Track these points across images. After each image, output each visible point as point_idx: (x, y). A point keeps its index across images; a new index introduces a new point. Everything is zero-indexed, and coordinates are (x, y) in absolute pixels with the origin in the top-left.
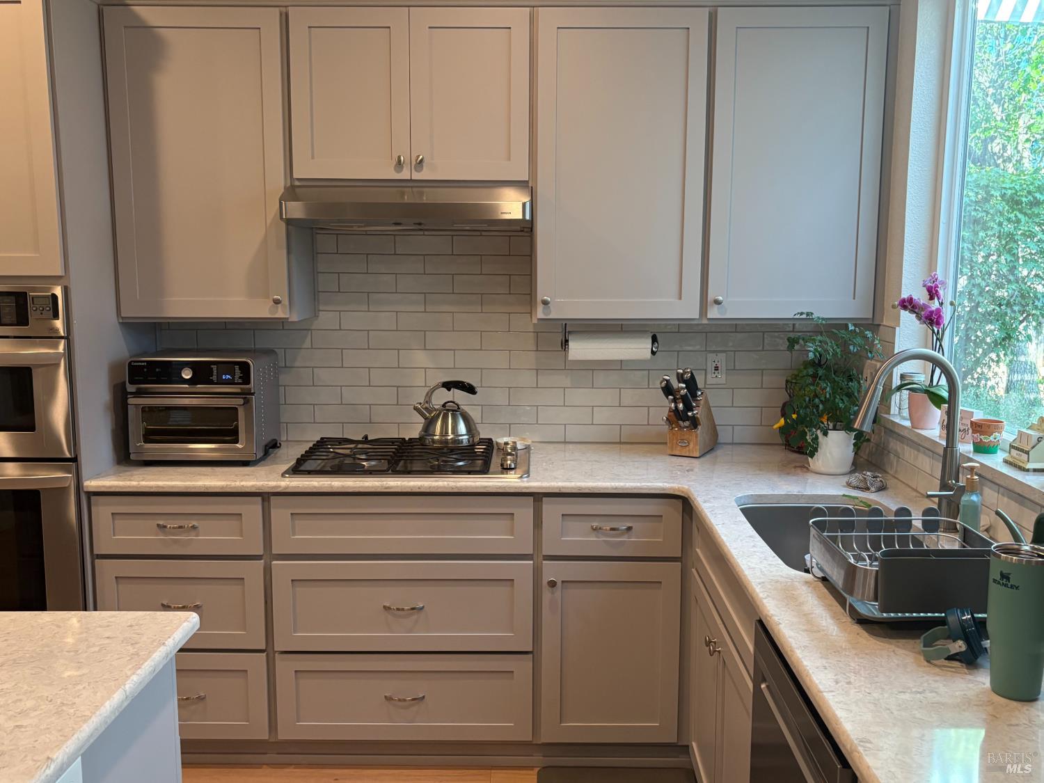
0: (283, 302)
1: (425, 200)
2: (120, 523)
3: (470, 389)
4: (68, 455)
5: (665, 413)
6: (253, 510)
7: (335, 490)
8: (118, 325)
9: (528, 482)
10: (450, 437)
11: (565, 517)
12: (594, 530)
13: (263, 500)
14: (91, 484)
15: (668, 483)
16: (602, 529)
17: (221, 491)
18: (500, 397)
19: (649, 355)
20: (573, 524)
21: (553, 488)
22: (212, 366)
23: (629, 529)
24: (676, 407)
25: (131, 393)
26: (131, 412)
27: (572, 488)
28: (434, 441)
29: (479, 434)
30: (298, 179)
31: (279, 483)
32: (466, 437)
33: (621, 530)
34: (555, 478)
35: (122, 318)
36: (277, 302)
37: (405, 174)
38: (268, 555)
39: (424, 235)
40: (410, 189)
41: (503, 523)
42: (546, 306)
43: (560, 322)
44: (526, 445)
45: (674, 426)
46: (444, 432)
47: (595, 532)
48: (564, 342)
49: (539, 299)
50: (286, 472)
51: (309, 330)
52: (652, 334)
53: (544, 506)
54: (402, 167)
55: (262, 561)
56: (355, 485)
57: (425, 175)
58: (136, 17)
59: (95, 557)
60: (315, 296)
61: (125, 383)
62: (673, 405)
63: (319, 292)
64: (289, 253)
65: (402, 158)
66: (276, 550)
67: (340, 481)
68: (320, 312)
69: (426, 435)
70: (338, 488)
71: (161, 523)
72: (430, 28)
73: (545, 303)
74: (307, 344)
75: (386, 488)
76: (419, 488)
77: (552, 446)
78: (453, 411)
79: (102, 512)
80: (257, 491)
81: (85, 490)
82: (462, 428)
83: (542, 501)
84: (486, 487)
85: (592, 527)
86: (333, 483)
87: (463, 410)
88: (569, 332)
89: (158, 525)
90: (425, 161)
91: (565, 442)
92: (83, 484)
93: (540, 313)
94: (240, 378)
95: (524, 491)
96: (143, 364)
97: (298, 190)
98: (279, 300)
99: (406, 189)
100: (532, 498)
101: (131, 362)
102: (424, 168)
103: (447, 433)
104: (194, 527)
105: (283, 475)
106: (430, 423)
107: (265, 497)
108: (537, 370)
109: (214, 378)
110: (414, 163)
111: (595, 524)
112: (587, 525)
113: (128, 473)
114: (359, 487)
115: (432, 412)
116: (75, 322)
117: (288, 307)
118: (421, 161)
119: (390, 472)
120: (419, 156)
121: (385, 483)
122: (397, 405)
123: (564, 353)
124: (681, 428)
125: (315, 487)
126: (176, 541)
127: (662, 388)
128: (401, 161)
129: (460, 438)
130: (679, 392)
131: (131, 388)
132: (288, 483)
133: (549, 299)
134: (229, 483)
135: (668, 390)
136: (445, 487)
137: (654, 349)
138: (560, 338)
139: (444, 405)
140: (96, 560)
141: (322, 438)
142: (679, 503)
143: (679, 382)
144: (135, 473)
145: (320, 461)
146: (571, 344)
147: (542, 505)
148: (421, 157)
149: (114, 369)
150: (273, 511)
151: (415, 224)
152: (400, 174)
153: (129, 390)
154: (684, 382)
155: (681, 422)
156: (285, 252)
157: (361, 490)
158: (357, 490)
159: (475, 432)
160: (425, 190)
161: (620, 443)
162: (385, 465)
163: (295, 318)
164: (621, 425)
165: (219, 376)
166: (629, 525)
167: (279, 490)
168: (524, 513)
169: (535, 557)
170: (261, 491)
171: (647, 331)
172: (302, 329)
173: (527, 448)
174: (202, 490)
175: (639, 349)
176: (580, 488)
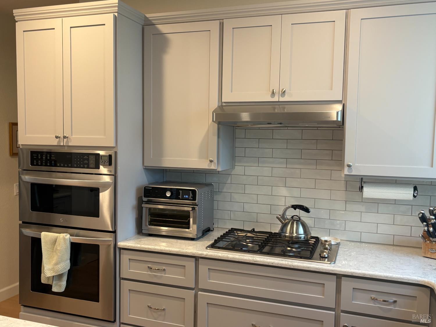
0: (214, 161)
1: (286, 111)
2: (132, 264)
3: (307, 210)
4: (111, 229)
5: (421, 233)
6: (190, 264)
7: (229, 259)
8: (143, 169)
9: (334, 267)
10: (295, 235)
11: (354, 290)
12: (373, 299)
13: (196, 260)
14: (121, 244)
15: (421, 277)
16: (378, 300)
17: (176, 253)
18: (324, 215)
19: (411, 197)
20: (359, 294)
21: (348, 272)
22: (180, 191)
23: (395, 302)
24: (428, 230)
25: (145, 201)
26: (144, 210)
27: (360, 274)
28: (285, 236)
29: (311, 234)
30: (225, 102)
31: (203, 252)
32: (304, 236)
33: (390, 302)
34: (350, 266)
35: (145, 166)
36: (211, 161)
37: (276, 99)
38: (196, 288)
39: (287, 129)
40: (278, 106)
41: (319, 289)
42: (349, 168)
43: (359, 177)
44: (337, 242)
45: (426, 240)
46: (292, 232)
47: (373, 301)
48: (360, 187)
49: (346, 163)
50: (208, 247)
51: (230, 174)
52: (414, 185)
53: (342, 282)
54: (275, 95)
55: (194, 291)
56: (240, 258)
57: (286, 98)
58: (157, 29)
59: (121, 279)
60: (233, 158)
61: (142, 197)
62: (426, 228)
63: (235, 156)
64: (218, 137)
65: (275, 91)
66: (200, 287)
67: (232, 254)
68: (236, 166)
69: (282, 233)
70: (231, 258)
71: (150, 266)
72: (292, 24)
73: (349, 166)
74: (229, 181)
75: (255, 261)
76: (272, 263)
77: (353, 244)
78: (297, 221)
79: (125, 257)
80: (193, 255)
81: (118, 246)
82: (301, 230)
83: (341, 278)
84: (309, 267)
85: (371, 297)
86: (229, 255)
87: (302, 220)
88: (364, 182)
89: (148, 267)
90: (286, 91)
91: (361, 242)
92: (117, 243)
93: (346, 171)
94: (192, 197)
95: (331, 272)
96: (150, 188)
97: (224, 107)
98: (212, 160)
99: (276, 106)
100: (336, 276)
101: (146, 187)
102: (286, 94)
103: (293, 233)
104: (164, 270)
105: (206, 248)
106: (284, 226)
107: (197, 258)
108: (346, 201)
109: (180, 197)
110: (280, 93)
111: (373, 296)
112: (368, 296)
113: (139, 240)
114: (242, 259)
115: (286, 220)
116: (119, 168)
117: (217, 164)
118: (284, 91)
119: (259, 252)
120: (283, 89)
121: (255, 258)
122: (270, 214)
123: (360, 193)
124: (431, 242)
125: (220, 256)
126: (155, 276)
127: (419, 218)
128: (274, 92)
129: (300, 236)
130: (431, 221)
131: (145, 199)
132: (207, 253)
133: (351, 164)
134: (180, 250)
135: (423, 219)
136: (286, 265)
137: (415, 194)
138: (358, 185)
139: (292, 217)
140: (121, 280)
141: (232, 229)
142: (428, 291)
143: (431, 215)
144: (142, 239)
145: (226, 242)
146: (365, 189)
147: (341, 281)
148: (284, 90)
149: (138, 190)
150: (200, 266)
151: (278, 123)
152: (273, 99)
153: (144, 200)
154: (434, 215)
155: (431, 239)
156: (216, 137)
157: (242, 261)
158: (240, 261)
159: (308, 233)
160: (286, 106)
161: (393, 245)
162: (257, 248)
163: (220, 169)
164: (394, 235)
165: (183, 196)
166: (395, 299)
167: (203, 256)
168: (331, 284)
169: (336, 310)
170: (194, 255)
171: (411, 184)
172: (226, 174)
173: (338, 244)
174: (168, 252)
175: (406, 194)
176: (365, 274)
